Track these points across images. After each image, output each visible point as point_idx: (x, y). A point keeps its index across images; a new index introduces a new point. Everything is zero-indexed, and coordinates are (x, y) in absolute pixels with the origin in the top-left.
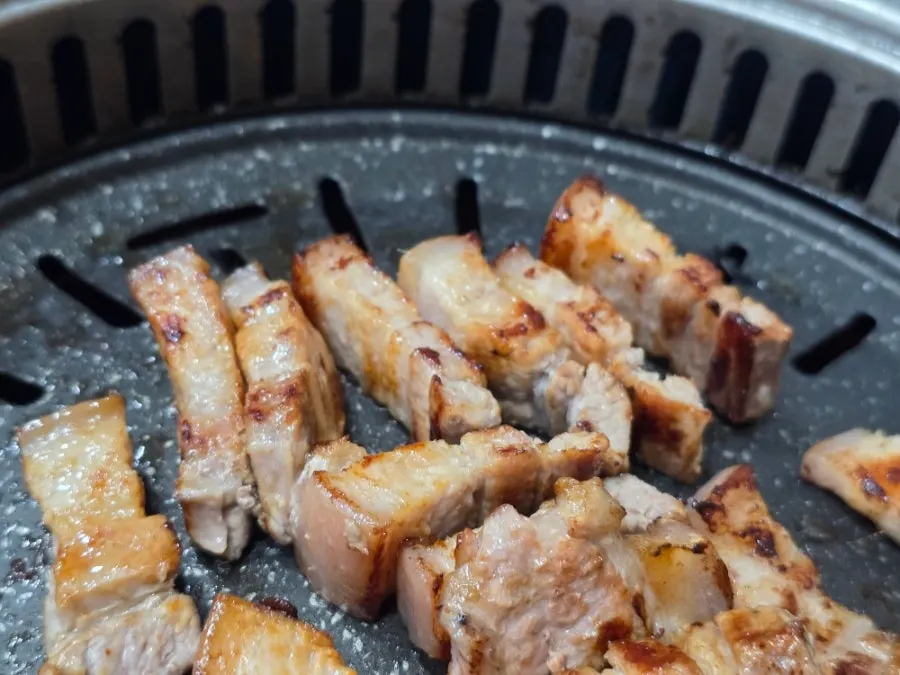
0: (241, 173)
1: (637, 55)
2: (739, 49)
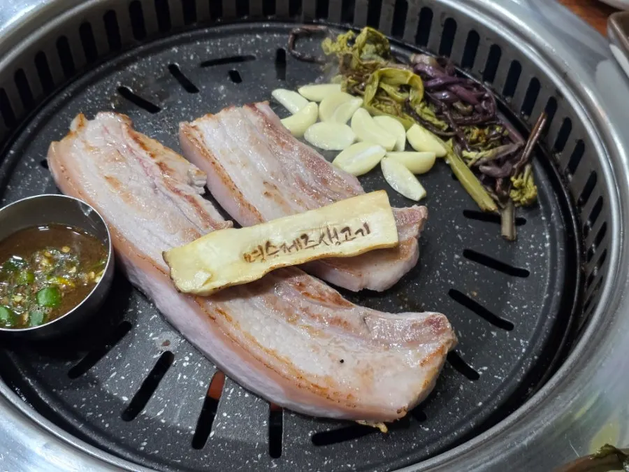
0: (249, 42)
1: (409, 15)
2: (446, 17)
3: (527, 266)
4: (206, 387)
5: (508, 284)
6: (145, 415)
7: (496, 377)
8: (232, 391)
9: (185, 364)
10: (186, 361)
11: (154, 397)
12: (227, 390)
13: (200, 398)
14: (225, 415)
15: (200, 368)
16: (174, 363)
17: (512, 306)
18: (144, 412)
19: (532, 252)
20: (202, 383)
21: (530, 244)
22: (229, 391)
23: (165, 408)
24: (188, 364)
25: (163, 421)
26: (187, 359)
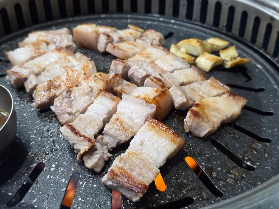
3: (271, 110)
4: (66, 182)
5: (262, 119)
6: (23, 203)
7: (266, 167)
8: (84, 184)
9: (52, 169)
10: (53, 167)
11: (30, 191)
12: (81, 183)
13: (62, 190)
14: (80, 199)
15: (62, 171)
16: (45, 169)
17: (267, 130)
18: (23, 201)
19: (272, 103)
20: (63, 180)
21: (270, 99)
22: (83, 184)
23: (38, 198)
24: (54, 169)
25: (36, 206)
26: (54, 166)
